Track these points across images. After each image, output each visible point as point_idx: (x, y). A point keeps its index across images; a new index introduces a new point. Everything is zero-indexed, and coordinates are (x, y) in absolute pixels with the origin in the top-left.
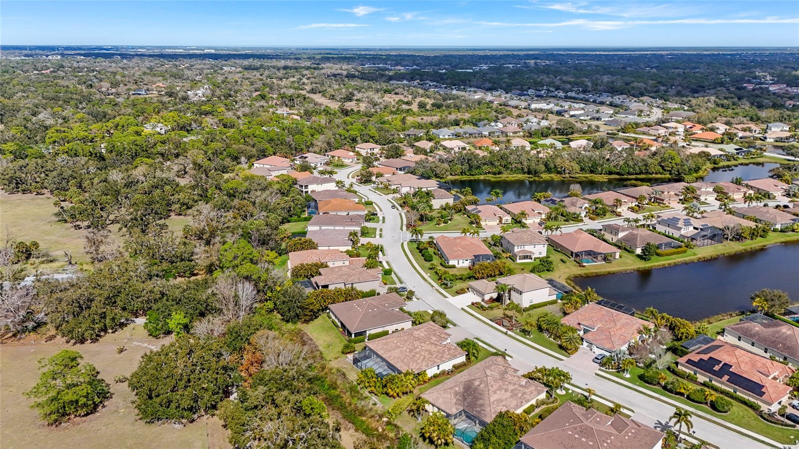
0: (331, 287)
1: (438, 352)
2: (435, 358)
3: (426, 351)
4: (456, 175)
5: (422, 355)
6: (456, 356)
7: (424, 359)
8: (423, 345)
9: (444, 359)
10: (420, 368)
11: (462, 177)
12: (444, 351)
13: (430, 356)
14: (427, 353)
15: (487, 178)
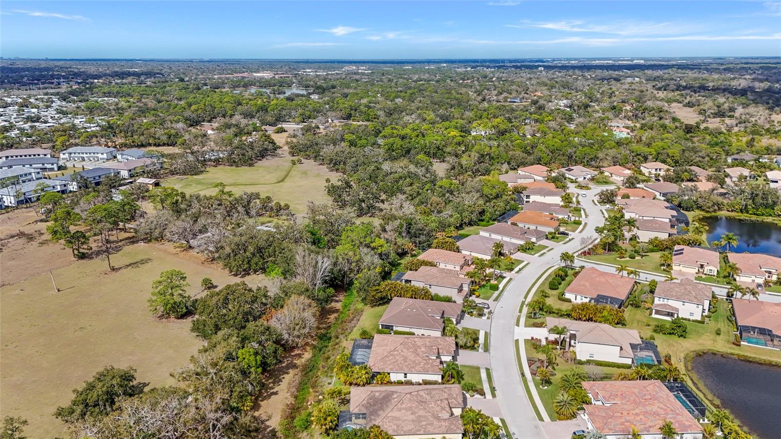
0: (413, 283)
1: (414, 362)
2: (407, 365)
3: (403, 356)
4: (732, 211)
5: (395, 358)
6: (428, 371)
7: (394, 362)
8: (405, 350)
9: (413, 370)
10: (383, 369)
11: (740, 214)
12: (420, 363)
13: (403, 362)
14: (402, 358)
15: (776, 222)
